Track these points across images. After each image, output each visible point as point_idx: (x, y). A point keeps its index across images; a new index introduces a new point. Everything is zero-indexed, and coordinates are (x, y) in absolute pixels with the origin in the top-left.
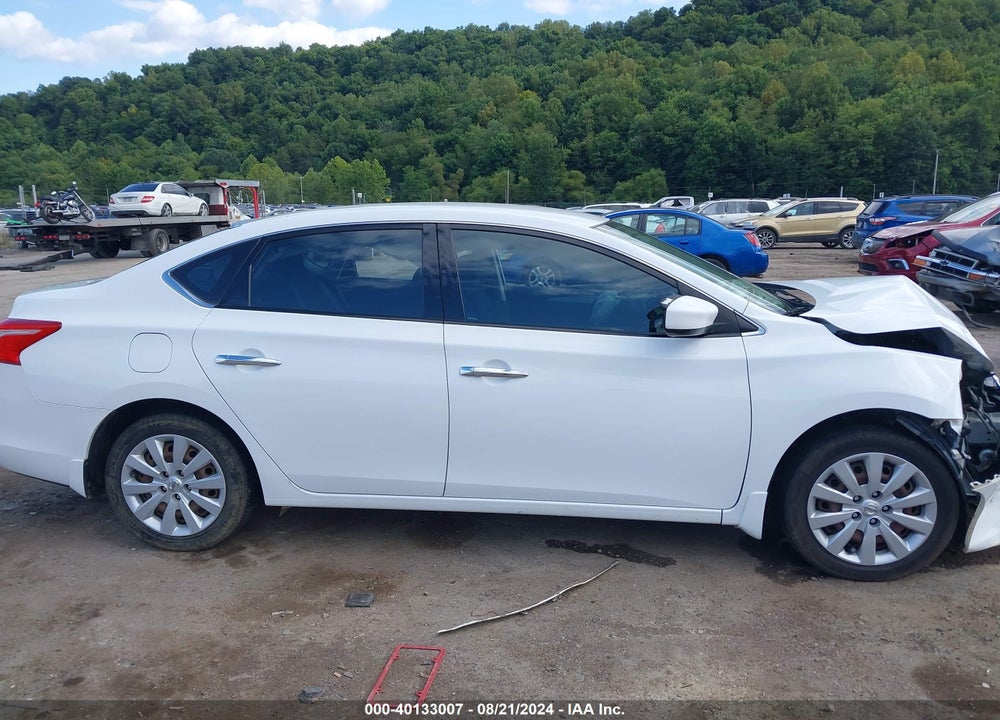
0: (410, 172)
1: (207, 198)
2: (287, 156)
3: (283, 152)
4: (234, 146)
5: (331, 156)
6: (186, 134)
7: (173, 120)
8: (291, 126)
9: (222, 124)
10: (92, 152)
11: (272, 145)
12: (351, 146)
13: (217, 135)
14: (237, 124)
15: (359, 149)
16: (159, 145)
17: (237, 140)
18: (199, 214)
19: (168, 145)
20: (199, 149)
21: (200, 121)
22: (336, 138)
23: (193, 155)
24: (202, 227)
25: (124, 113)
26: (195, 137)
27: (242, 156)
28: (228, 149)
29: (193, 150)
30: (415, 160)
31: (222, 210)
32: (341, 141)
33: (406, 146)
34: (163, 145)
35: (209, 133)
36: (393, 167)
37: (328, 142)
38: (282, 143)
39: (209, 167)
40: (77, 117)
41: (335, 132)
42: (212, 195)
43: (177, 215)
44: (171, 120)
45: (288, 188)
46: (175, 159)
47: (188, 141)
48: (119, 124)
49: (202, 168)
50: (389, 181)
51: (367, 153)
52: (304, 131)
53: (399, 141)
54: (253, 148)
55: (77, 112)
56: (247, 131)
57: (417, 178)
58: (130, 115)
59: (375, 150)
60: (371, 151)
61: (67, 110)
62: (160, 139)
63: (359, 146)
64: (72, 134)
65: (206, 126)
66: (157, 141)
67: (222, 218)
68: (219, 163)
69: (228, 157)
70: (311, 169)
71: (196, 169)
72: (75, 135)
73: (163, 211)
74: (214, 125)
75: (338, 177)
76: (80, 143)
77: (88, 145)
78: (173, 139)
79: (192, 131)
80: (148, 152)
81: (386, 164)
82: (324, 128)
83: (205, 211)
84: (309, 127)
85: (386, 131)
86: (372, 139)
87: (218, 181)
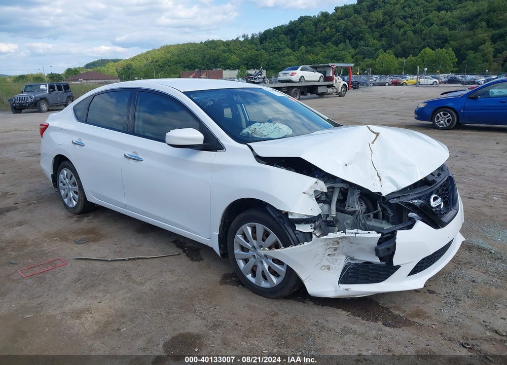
0: (471, 55)
1: (324, 73)
2: (401, 48)
3: (398, 47)
4: (373, 45)
5: (424, 47)
6: (350, 40)
7: (345, 33)
8: (405, 32)
9: (369, 34)
10: (307, 51)
11: (393, 43)
12: (437, 41)
13: (365, 39)
14: (376, 33)
15: (443, 42)
16: (337, 46)
17: (375, 41)
18: (319, 81)
19: (341, 46)
20: (355, 47)
21: (358, 33)
22: (430, 37)
23: (352, 50)
24: (319, 87)
25: (324, 32)
26: (355, 41)
27: (377, 50)
28: (370, 46)
29: (353, 48)
30: (475, 48)
31: (331, 79)
32: (432, 38)
33: (472, 39)
34: (340, 46)
35: (361, 39)
36: (462, 52)
37: (425, 39)
38: (398, 42)
39: (359, 56)
40: (303, 35)
41: (430, 33)
42: (328, 72)
43: (307, 81)
44: (344, 33)
45: (397, 66)
46: (343, 53)
47: (351, 44)
48: (321, 37)
49: (355, 57)
50: (456, 60)
51: (446, 45)
52: (412, 34)
53: (467, 37)
54: (383, 45)
55: (304, 32)
56: (381, 36)
57: (475, 58)
58: (326, 32)
59: (452, 42)
60: (449, 43)
61: (300, 32)
62: (338, 43)
63: (442, 40)
64: (301, 43)
65: (361, 35)
66: (337, 44)
67: (330, 83)
68: (364, 54)
69: (369, 50)
70: (411, 55)
71: (352, 58)
72: (302, 43)
73: (300, 80)
74: (365, 34)
75: (426, 59)
76: (303, 47)
77: (306, 48)
78: (344, 43)
79: (354, 38)
80: (331, 50)
81: (457, 51)
82: (424, 32)
83: (322, 79)
84: (415, 32)
85: (461, 31)
86: (451, 36)
87: (330, 65)
